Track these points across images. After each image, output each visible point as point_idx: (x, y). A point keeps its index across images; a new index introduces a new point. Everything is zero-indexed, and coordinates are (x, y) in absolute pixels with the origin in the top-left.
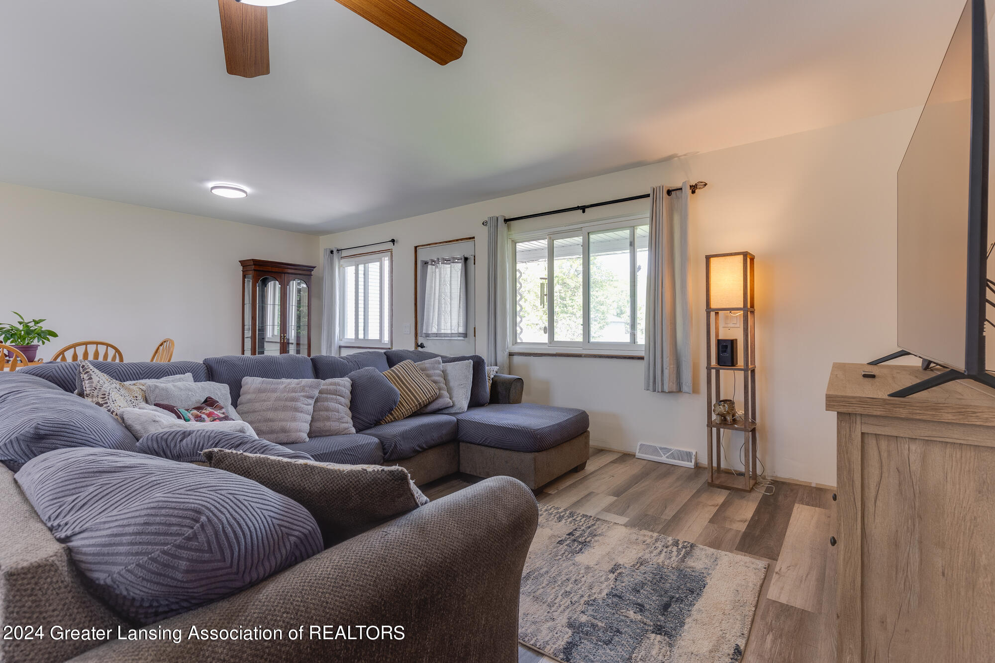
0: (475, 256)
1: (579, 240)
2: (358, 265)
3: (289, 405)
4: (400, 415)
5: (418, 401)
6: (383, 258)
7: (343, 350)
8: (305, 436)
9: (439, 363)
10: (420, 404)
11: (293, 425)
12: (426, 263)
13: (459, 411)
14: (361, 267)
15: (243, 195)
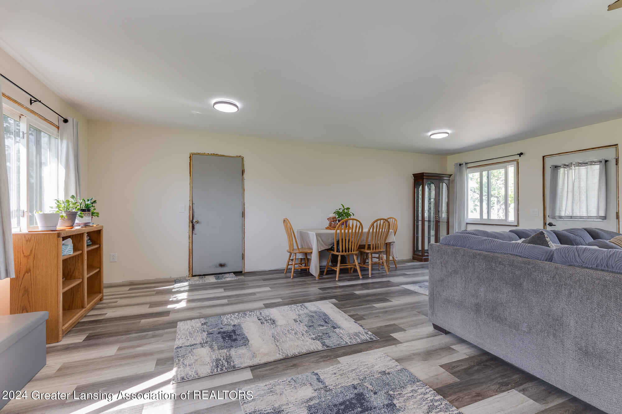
0: (617, 159)
2: (483, 172)
6: (508, 166)
7: (469, 225)
12: (556, 167)
15: (447, 135)
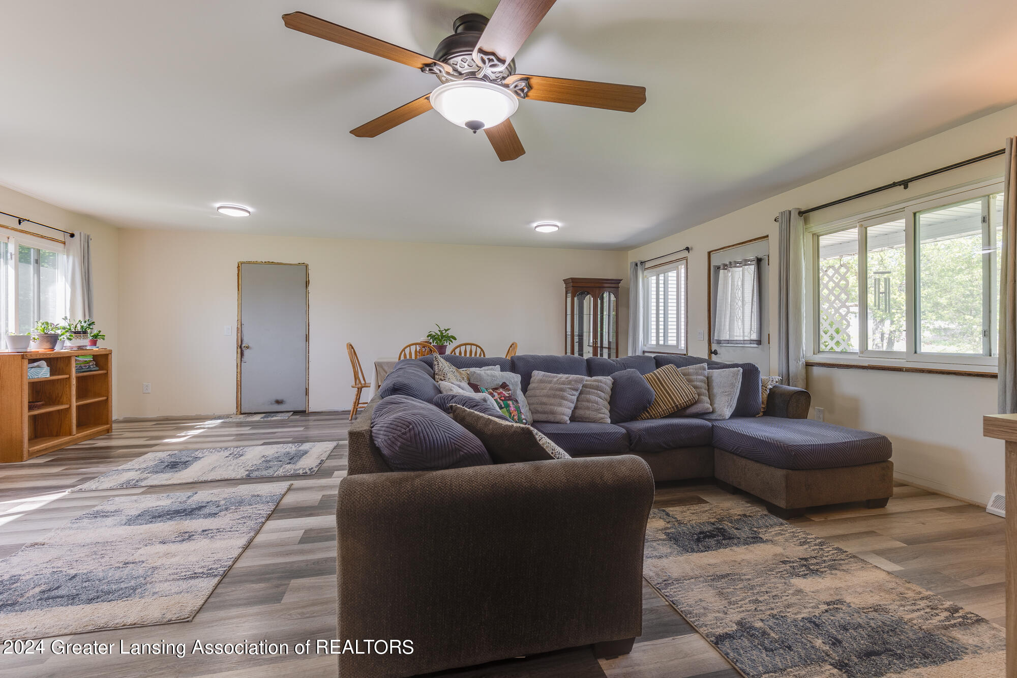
0: (769, 256)
1: (900, 224)
2: (658, 275)
3: (558, 394)
4: (657, 414)
5: (674, 403)
6: (680, 267)
8: (567, 419)
9: (704, 369)
10: (677, 406)
11: (559, 409)
12: (719, 268)
13: (719, 418)
14: (661, 278)
15: (557, 229)
